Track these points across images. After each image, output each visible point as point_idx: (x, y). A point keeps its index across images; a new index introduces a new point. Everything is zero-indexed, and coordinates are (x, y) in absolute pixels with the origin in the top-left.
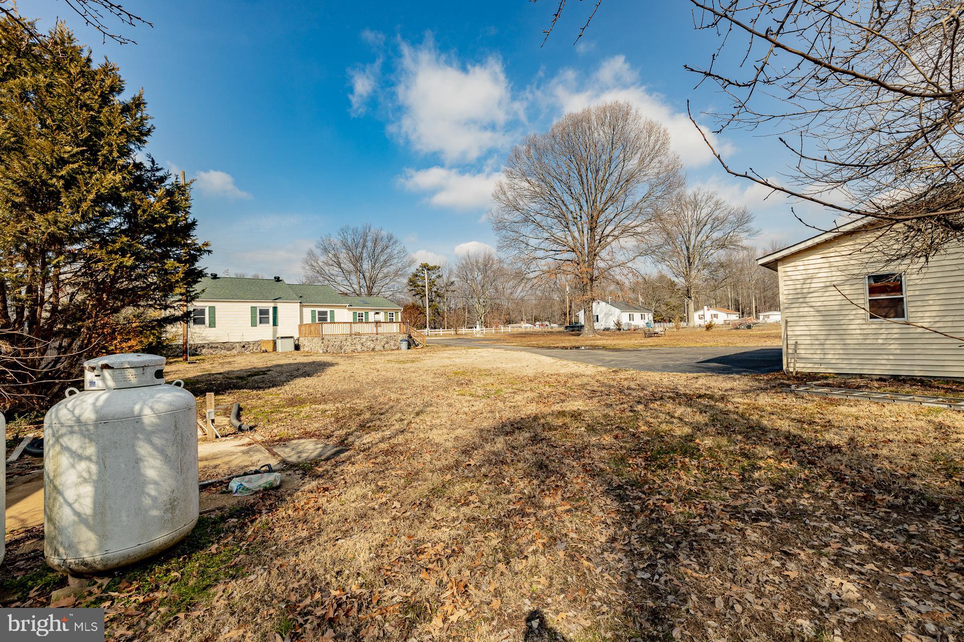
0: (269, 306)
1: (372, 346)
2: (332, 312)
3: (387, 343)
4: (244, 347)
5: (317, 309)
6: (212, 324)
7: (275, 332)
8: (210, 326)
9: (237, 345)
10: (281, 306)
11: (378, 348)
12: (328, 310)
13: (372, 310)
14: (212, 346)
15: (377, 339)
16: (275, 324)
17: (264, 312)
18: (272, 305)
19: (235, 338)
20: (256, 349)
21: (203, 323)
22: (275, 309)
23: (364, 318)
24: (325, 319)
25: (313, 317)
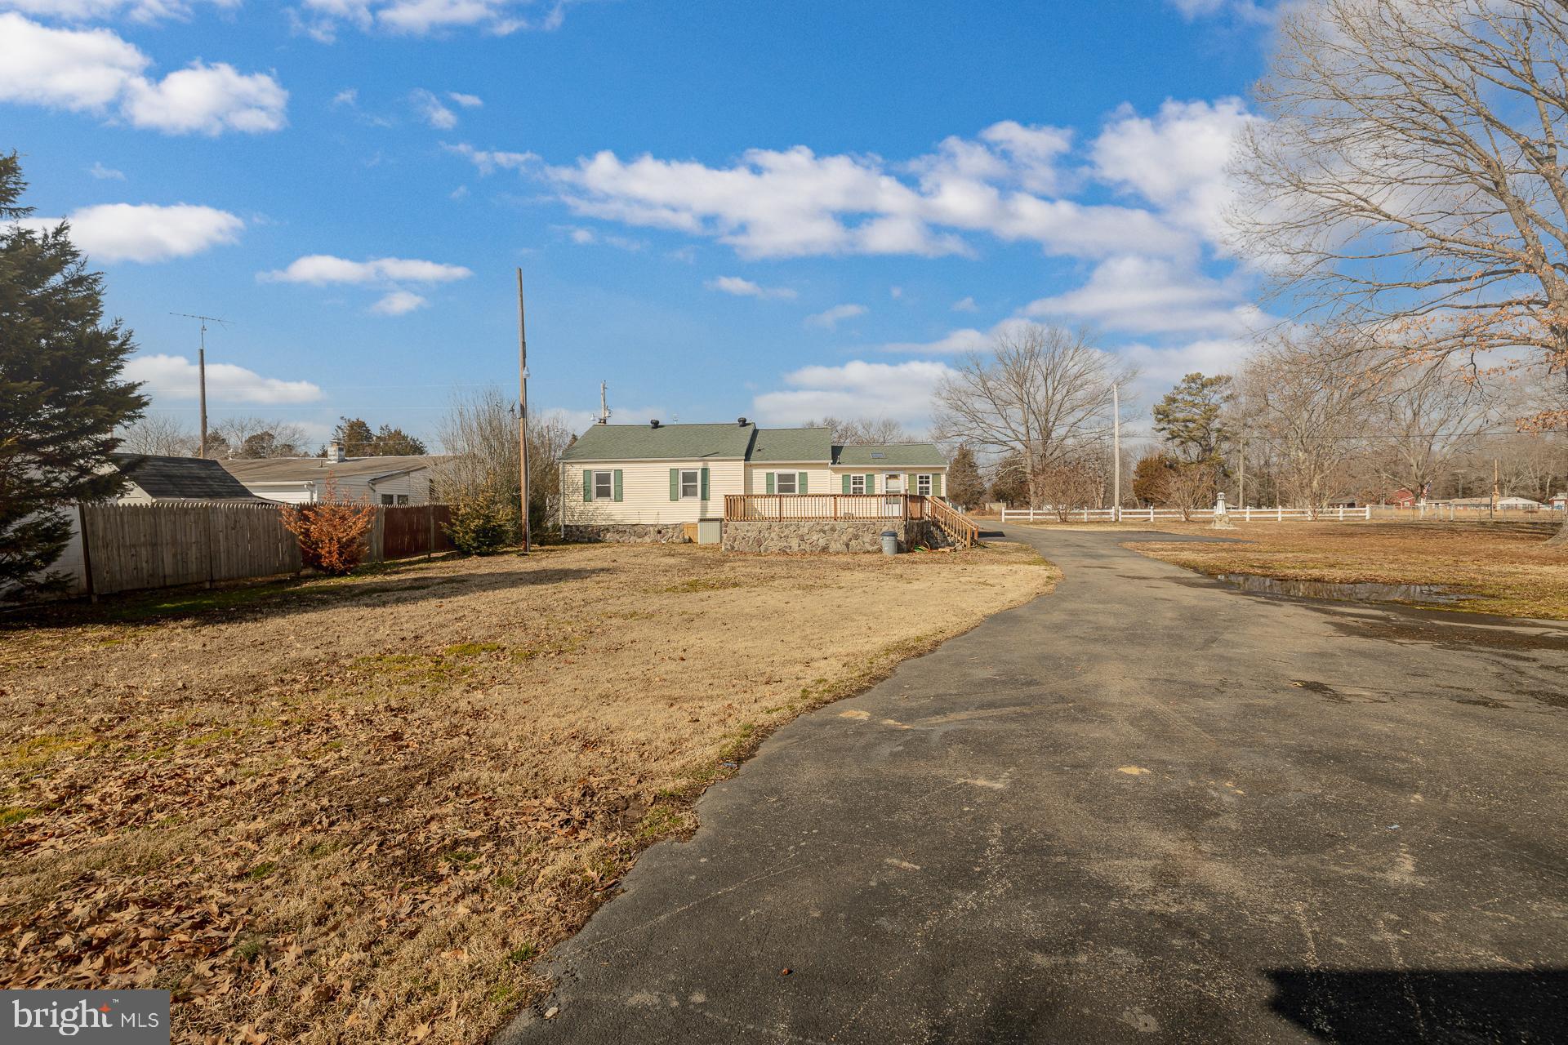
0: (696, 466)
1: (822, 542)
2: (804, 476)
3: (856, 537)
4: (659, 532)
5: (777, 471)
6: (619, 498)
7: (704, 509)
8: (616, 500)
9: (651, 529)
10: (713, 466)
11: (833, 547)
12: (796, 472)
13: (882, 470)
14: (620, 530)
15: (833, 530)
16: (704, 497)
17: (689, 477)
18: (700, 465)
19: (647, 520)
20: (678, 537)
21: (609, 495)
22: (705, 471)
23: (864, 486)
24: (791, 489)
25: (770, 485)
